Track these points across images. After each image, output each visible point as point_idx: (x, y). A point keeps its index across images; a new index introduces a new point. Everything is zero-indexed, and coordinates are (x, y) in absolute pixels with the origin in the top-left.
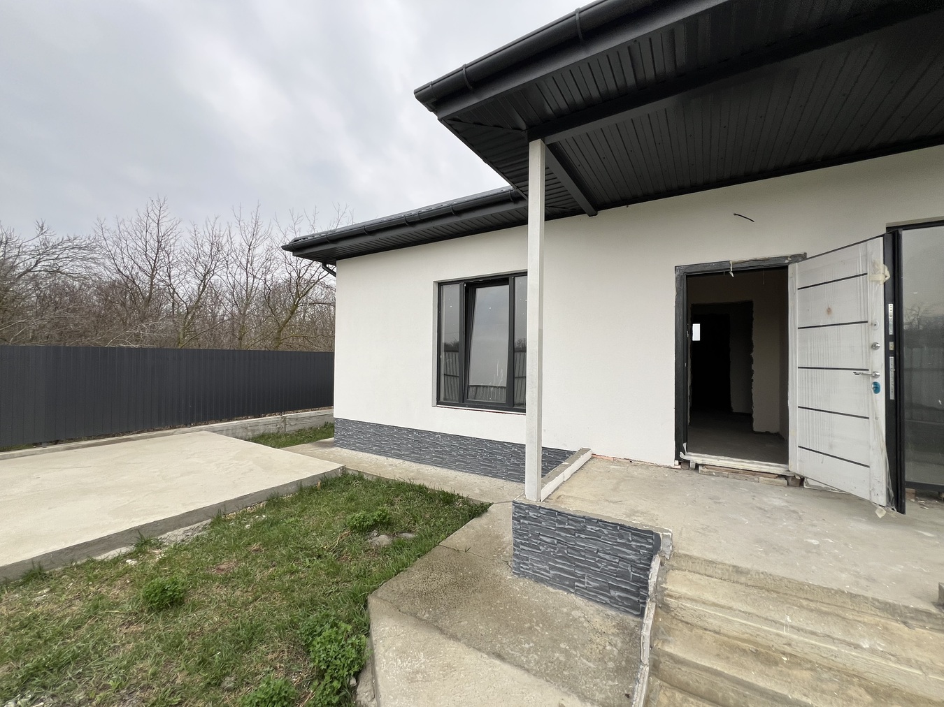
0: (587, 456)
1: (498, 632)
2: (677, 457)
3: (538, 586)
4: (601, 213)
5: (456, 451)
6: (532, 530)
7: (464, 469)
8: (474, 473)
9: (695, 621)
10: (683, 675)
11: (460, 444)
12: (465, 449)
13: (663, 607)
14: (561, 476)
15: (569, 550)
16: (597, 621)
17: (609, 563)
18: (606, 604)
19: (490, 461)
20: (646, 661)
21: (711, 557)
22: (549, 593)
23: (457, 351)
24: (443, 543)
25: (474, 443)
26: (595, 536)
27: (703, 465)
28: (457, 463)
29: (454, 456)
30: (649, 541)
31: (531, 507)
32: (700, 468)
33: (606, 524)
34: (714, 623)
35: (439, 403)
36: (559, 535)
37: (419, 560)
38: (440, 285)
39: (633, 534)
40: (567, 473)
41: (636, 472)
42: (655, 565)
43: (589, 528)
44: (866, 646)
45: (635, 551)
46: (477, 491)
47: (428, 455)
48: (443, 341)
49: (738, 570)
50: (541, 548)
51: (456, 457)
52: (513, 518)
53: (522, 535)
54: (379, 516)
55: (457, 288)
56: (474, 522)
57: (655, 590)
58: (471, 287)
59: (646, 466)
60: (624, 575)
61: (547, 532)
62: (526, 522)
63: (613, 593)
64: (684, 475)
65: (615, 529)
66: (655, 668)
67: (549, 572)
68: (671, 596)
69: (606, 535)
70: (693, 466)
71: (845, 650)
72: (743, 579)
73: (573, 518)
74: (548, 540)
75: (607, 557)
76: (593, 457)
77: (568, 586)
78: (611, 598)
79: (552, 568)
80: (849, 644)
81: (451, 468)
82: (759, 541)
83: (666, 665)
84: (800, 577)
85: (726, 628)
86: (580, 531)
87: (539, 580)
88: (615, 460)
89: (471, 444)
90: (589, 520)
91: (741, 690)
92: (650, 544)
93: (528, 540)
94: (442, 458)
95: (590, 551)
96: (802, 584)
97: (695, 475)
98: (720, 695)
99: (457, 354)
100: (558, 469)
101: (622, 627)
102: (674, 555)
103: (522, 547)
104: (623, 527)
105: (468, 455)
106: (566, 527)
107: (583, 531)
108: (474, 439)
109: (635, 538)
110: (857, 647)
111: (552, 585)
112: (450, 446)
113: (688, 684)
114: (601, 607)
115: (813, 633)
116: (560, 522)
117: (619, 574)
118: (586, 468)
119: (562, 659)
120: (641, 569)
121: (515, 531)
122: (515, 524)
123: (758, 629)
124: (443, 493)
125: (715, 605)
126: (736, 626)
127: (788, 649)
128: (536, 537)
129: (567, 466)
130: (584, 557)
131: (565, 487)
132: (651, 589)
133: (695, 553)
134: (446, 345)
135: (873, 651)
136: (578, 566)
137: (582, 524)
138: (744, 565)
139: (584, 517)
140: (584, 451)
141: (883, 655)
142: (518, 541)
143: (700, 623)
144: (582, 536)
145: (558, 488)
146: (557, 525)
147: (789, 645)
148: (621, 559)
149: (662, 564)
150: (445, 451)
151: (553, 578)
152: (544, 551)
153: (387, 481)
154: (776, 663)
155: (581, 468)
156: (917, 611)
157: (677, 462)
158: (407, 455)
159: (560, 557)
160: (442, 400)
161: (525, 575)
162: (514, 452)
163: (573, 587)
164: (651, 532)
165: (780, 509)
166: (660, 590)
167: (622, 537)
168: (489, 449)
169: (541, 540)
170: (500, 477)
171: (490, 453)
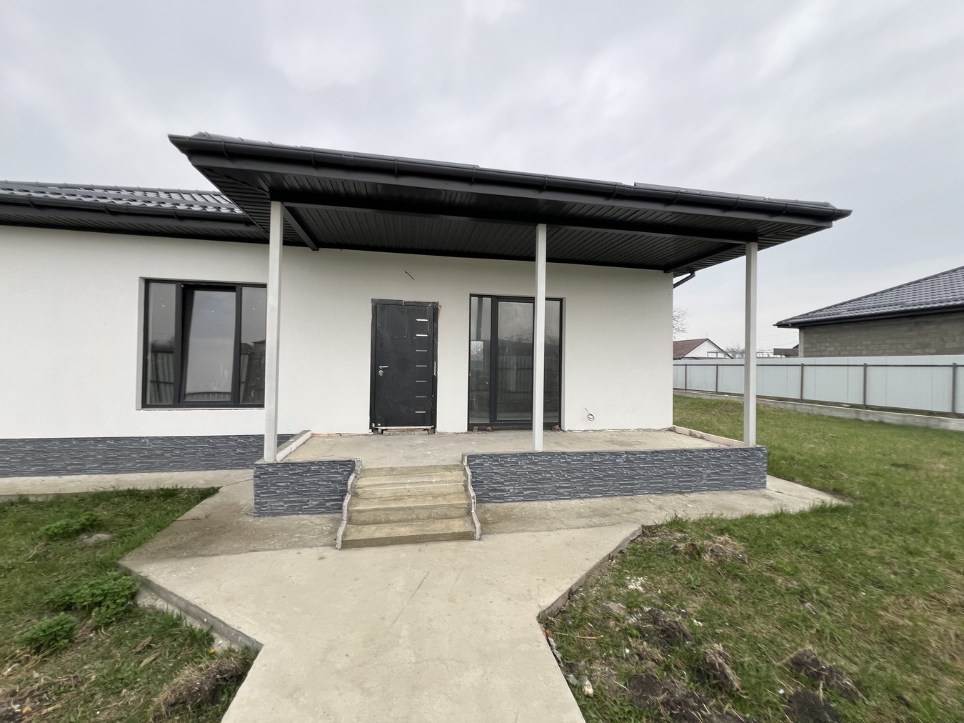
0: (307, 436)
1: (250, 543)
2: (371, 427)
3: (274, 518)
4: (322, 250)
5: (171, 452)
6: (271, 481)
7: (180, 468)
8: (193, 470)
9: (371, 496)
10: (363, 517)
11: (177, 444)
12: (182, 449)
13: (355, 495)
14: (289, 447)
15: (299, 487)
16: (318, 521)
17: (326, 486)
18: (324, 512)
19: (213, 455)
20: (345, 519)
21: (380, 467)
22: (284, 519)
23: (172, 352)
24: (180, 519)
25: (193, 441)
26: (317, 473)
27: (386, 430)
28: (171, 465)
29: (167, 458)
30: (349, 466)
31: (270, 465)
32: (384, 432)
33: (323, 463)
34: (379, 494)
35: (145, 405)
36: (292, 479)
37: (159, 533)
38: (148, 282)
39: (340, 465)
40: (294, 445)
41: (342, 440)
42: (352, 477)
43: (313, 468)
44: (434, 481)
45: (341, 474)
46: (202, 482)
47: (129, 461)
48: (150, 340)
49: (392, 469)
50: (278, 491)
51: (170, 458)
52: (255, 477)
53: (262, 487)
54: (87, 519)
55: (173, 287)
56: (207, 501)
57: (351, 487)
58: (187, 290)
59: (351, 436)
60: (334, 491)
61: (281, 479)
62: (266, 476)
63: (327, 504)
64: (375, 437)
65: (329, 464)
66: (350, 520)
67: (283, 506)
68: (359, 488)
69: (324, 470)
70: (380, 431)
71: (428, 485)
72: (394, 473)
73: (302, 465)
74: (283, 484)
75: (324, 483)
76: (313, 435)
77: (298, 511)
78: (328, 507)
79: (286, 502)
80: (429, 482)
81: (162, 471)
82: (405, 457)
83: (355, 516)
84: (417, 465)
85: (385, 494)
86: (306, 472)
87: (275, 515)
88: (329, 436)
89: (191, 443)
90: (313, 463)
91: (386, 512)
92: (349, 468)
93: (266, 489)
94: (152, 463)
95: (314, 483)
96: (417, 467)
97: (381, 436)
98: (378, 519)
99: (171, 356)
100: (286, 444)
101: (332, 520)
102: (362, 470)
103: (261, 495)
104: (334, 462)
105: (186, 454)
106: (297, 472)
107: (309, 471)
108: (194, 438)
109: (341, 466)
110: (431, 482)
111: (285, 514)
112: (160, 449)
113: (365, 521)
114: (318, 516)
115: (417, 483)
116: (292, 470)
117: (331, 492)
118: (308, 443)
119: (297, 539)
120: (344, 484)
121: (256, 486)
122: (256, 480)
123: (397, 489)
124: (162, 489)
125: (380, 485)
126: (387, 491)
127: (408, 494)
128: (274, 485)
129: (293, 442)
130: (309, 488)
131: (291, 455)
132: (349, 487)
133: (374, 467)
134: (153, 346)
135: (436, 482)
136: (305, 495)
137: (306, 467)
138: (394, 466)
139: (309, 462)
140: (305, 432)
141: (439, 482)
142: (259, 492)
143: (373, 497)
144: (308, 475)
145: (287, 456)
146: (290, 472)
147: (408, 491)
148: (333, 482)
149: (355, 477)
150: (156, 455)
151: (287, 509)
152: (280, 493)
153: (76, 495)
154: (402, 499)
155: (304, 443)
156: (454, 465)
157: (371, 431)
158: (95, 468)
159: (292, 494)
160: (148, 402)
161: (264, 515)
162: (240, 443)
163: (301, 510)
164: (350, 461)
165: (420, 444)
166: (354, 487)
167: (333, 468)
168: (212, 444)
169: (278, 486)
170: (225, 468)
171: (213, 448)
